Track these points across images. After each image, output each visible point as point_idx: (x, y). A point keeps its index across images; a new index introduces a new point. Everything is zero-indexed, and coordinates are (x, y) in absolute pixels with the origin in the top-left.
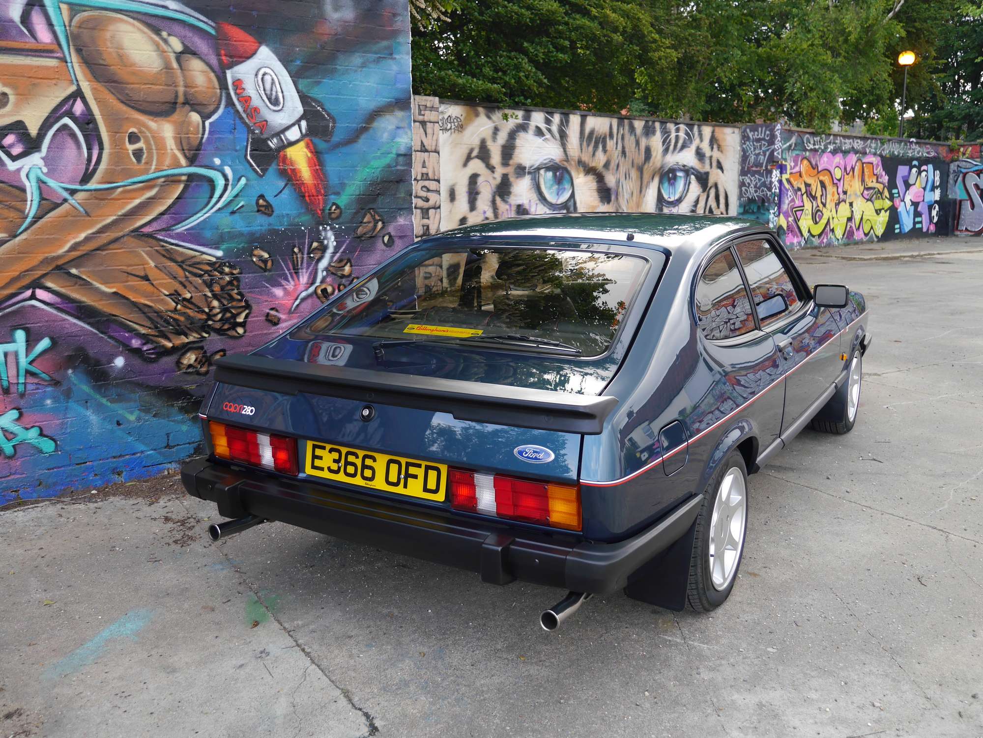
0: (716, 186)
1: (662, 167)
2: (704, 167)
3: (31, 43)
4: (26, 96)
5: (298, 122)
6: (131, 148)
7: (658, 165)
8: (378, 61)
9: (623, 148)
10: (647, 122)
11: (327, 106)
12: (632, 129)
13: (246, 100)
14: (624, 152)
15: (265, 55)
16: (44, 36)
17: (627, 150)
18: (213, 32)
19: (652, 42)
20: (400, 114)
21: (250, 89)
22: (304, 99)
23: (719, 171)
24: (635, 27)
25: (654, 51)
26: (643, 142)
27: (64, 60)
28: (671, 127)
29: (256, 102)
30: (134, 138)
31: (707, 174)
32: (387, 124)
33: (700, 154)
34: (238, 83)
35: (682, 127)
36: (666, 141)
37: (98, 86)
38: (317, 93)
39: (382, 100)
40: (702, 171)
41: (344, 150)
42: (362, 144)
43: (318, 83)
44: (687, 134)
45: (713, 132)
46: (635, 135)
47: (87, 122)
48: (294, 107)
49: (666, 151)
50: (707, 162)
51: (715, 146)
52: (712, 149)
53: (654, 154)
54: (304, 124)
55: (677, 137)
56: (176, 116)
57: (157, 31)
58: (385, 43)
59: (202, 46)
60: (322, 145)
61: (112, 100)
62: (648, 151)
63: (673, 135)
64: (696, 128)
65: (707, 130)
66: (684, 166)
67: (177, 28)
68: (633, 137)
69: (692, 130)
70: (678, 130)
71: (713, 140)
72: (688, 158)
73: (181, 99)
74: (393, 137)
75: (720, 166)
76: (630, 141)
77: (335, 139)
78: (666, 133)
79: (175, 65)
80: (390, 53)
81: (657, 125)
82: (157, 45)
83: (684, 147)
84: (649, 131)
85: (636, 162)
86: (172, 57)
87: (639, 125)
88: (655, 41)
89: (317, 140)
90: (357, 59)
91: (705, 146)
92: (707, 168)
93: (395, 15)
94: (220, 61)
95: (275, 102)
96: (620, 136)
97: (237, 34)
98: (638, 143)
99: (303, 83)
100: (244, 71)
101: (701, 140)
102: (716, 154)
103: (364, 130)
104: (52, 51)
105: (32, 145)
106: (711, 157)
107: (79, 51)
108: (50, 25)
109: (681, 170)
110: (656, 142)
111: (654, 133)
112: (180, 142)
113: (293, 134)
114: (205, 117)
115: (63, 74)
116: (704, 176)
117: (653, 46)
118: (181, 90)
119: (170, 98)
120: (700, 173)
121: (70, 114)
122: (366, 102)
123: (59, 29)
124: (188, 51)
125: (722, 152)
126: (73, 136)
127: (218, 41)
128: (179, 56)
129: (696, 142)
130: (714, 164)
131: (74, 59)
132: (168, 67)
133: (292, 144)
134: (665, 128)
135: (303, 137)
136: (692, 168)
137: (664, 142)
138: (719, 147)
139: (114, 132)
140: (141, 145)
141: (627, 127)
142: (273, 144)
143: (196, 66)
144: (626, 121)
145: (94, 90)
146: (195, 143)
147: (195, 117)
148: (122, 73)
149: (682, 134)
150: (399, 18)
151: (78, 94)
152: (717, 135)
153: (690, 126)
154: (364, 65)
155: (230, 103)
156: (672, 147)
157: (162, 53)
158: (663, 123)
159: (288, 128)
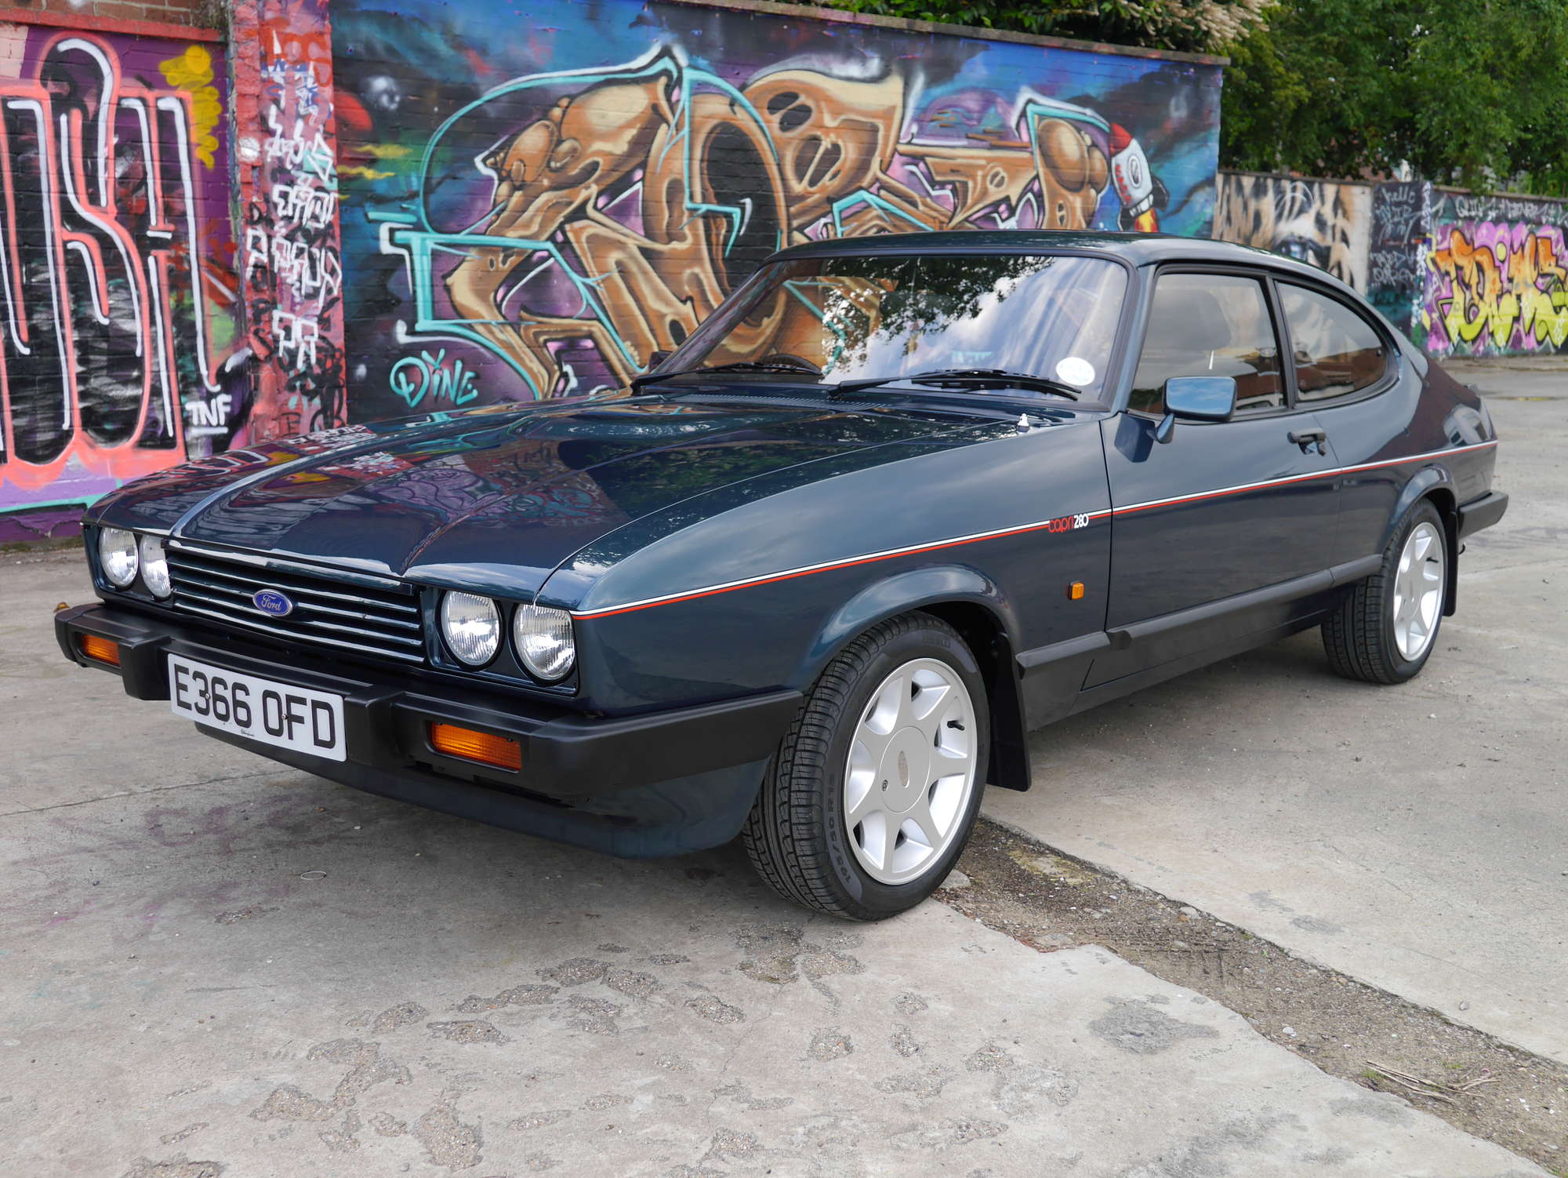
0: (1339, 265)
1: (1274, 239)
2: (1324, 239)
3: (1017, 143)
4: (1013, 177)
5: (1148, 197)
6: (1059, 214)
7: (1269, 235)
8: (1199, 147)
9: (1229, 212)
10: (1258, 178)
11: (1167, 185)
12: (1240, 187)
13: (1120, 180)
14: (1229, 219)
15: (1134, 145)
16: (1025, 138)
17: (1233, 216)
18: (1107, 129)
19: (1275, 77)
20: (1208, 189)
21: (1125, 173)
22: (1154, 179)
23: (1344, 245)
24: (1257, 58)
25: (1279, 88)
26: (1252, 205)
27: (1032, 153)
28: (1286, 185)
29: (1126, 182)
30: (1061, 208)
31: (1328, 249)
32: (1200, 197)
33: (1320, 222)
34: (1118, 167)
35: (1300, 185)
36: (1279, 205)
37: (1047, 170)
38: (1161, 174)
39: (1199, 178)
40: (1323, 244)
41: (1172, 217)
42: (1183, 213)
43: (1161, 166)
44: (1306, 195)
45: (1338, 192)
46: (1243, 196)
47: (1039, 196)
48: (1147, 184)
49: (1279, 217)
50: (1329, 232)
51: (1340, 212)
52: (1336, 214)
53: (1264, 221)
54: (1151, 197)
55: (1293, 199)
56: (1083, 192)
57: (1079, 130)
58: (1202, 134)
59: (1101, 141)
60: (1160, 214)
61: (1052, 180)
62: (1258, 217)
63: (1288, 196)
64: (1316, 187)
65: (1330, 190)
66: (1300, 238)
67: (1090, 129)
68: (1240, 200)
69: (1311, 189)
70: (1294, 189)
71: (1338, 203)
72: (1304, 227)
73: (1087, 180)
74: (1203, 207)
75: (1345, 239)
76: (1237, 203)
77: (1170, 207)
78: (1280, 193)
79: (1086, 155)
80: (1205, 142)
81: (1270, 182)
82: (1078, 141)
83: (1301, 211)
84: (1259, 191)
85: (1242, 231)
86: (1085, 148)
87: (1248, 182)
88: (1280, 76)
89: (1158, 210)
90: (1185, 147)
91: (1327, 211)
92: (1328, 241)
93: (1211, 111)
94: (1110, 152)
95: (1136, 181)
96: (1225, 198)
97: (1121, 131)
98: (1246, 207)
99: (1154, 165)
100: (1121, 158)
101: (1323, 203)
102: (1341, 222)
103: (1185, 202)
104: (1026, 147)
105: (1012, 211)
106: (1334, 227)
107: (1040, 147)
108: (1028, 129)
109: (1296, 243)
110: (1268, 204)
111: (1265, 192)
112: (1084, 210)
113: (1144, 206)
114: (1098, 192)
115: (1030, 163)
116: (1325, 252)
117: (1279, 82)
118: (1088, 172)
119: (1080, 179)
120: (1319, 247)
121: (1031, 190)
122: (1189, 181)
123: (1032, 132)
124: (1094, 145)
125: (1348, 219)
126: (1032, 206)
127: (1110, 137)
128: (1089, 148)
129: (1316, 205)
130: (1338, 236)
131: (1037, 152)
132: (1082, 156)
133: (1143, 213)
134: (1279, 187)
135: (1151, 207)
136: (1311, 241)
137: (1277, 206)
138: (1345, 214)
139: (1052, 203)
140: (1063, 213)
141: (1233, 186)
142: (1132, 213)
143: (1097, 154)
144: (1233, 178)
145: (1045, 174)
146: (1091, 211)
147: (1093, 192)
148: (1059, 162)
149: (1299, 195)
150: (1213, 114)
151: (1037, 177)
152: (1344, 196)
153: (1310, 185)
154: (1189, 152)
155: (1112, 183)
156: (1286, 213)
157: (1080, 145)
158: (1277, 179)
159: (1141, 201)
